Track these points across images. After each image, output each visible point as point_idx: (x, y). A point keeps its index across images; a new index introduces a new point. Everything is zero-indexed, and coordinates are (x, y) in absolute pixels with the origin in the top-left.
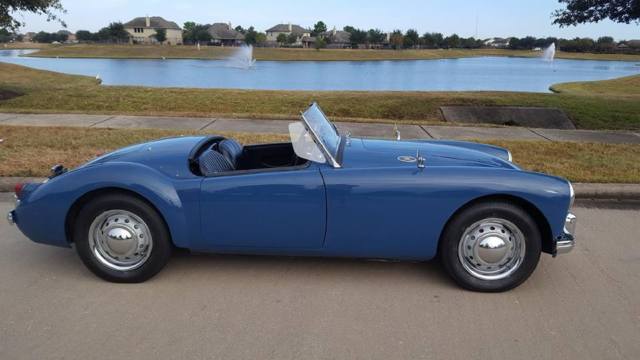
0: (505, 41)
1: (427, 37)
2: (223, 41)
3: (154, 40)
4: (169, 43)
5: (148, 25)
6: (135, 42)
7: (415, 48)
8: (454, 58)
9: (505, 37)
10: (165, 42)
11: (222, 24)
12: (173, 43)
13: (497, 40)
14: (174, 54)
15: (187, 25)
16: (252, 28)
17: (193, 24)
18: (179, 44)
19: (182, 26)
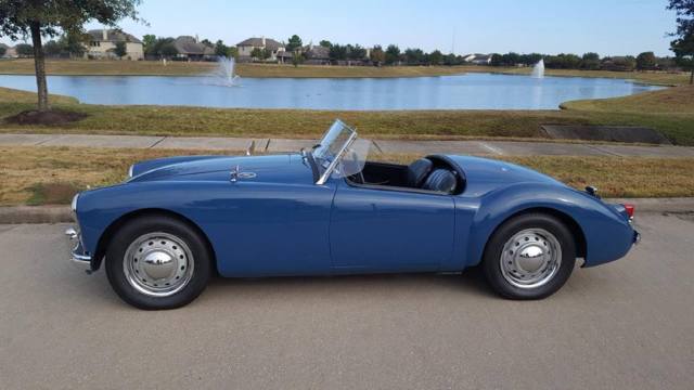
0: (486, 57)
1: (409, 52)
2: (190, 55)
3: (112, 54)
4: (130, 58)
5: (105, 37)
6: (91, 57)
7: (396, 65)
8: (435, 75)
9: (486, 54)
10: (124, 58)
11: (188, 37)
12: (134, 58)
13: (478, 57)
14: (136, 70)
15: (147, 38)
16: (220, 42)
17: (154, 37)
18: (140, 59)
19: (141, 39)
